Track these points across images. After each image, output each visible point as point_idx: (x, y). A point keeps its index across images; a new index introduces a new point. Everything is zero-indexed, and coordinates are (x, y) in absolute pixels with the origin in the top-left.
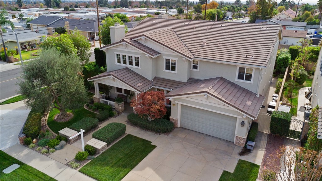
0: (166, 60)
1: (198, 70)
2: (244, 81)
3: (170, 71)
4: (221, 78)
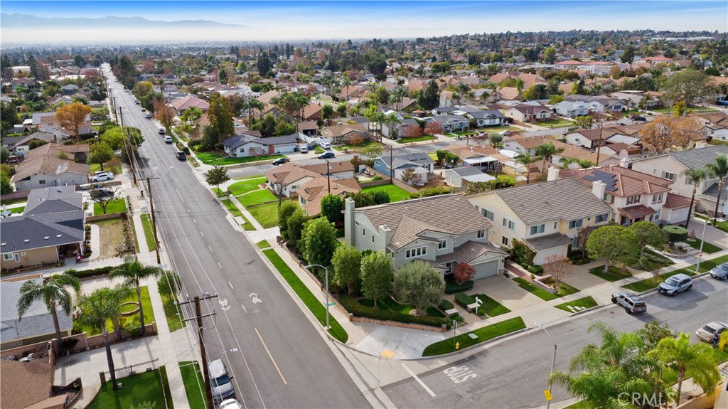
2: (481, 238)
3: (443, 249)
4: (469, 241)
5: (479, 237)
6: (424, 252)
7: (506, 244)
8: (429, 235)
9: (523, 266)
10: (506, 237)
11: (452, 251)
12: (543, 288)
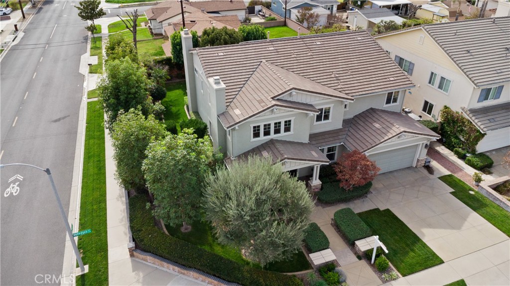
1: (347, 109)
2: (392, 104)
3: (322, 122)
4: (372, 109)
5: (388, 102)
6: (287, 129)
7: (429, 113)
8: (297, 97)
9: (457, 153)
10: (430, 101)
11: (340, 127)
12: (497, 202)
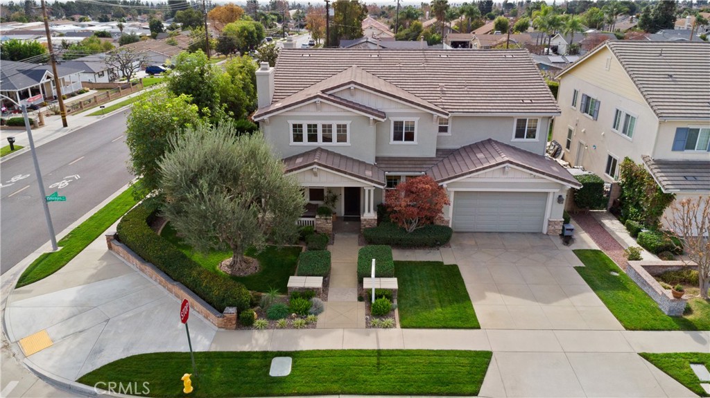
0: (396, 123)
1: (449, 134)
2: (525, 139)
3: (403, 142)
4: (490, 139)
5: (520, 134)
6: (342, 138)
7: (612, 174)
10: (614, 155)
11: (432, 154)
12: (645, 289)
